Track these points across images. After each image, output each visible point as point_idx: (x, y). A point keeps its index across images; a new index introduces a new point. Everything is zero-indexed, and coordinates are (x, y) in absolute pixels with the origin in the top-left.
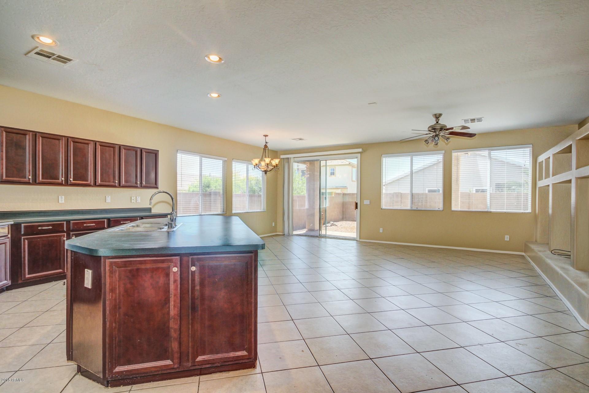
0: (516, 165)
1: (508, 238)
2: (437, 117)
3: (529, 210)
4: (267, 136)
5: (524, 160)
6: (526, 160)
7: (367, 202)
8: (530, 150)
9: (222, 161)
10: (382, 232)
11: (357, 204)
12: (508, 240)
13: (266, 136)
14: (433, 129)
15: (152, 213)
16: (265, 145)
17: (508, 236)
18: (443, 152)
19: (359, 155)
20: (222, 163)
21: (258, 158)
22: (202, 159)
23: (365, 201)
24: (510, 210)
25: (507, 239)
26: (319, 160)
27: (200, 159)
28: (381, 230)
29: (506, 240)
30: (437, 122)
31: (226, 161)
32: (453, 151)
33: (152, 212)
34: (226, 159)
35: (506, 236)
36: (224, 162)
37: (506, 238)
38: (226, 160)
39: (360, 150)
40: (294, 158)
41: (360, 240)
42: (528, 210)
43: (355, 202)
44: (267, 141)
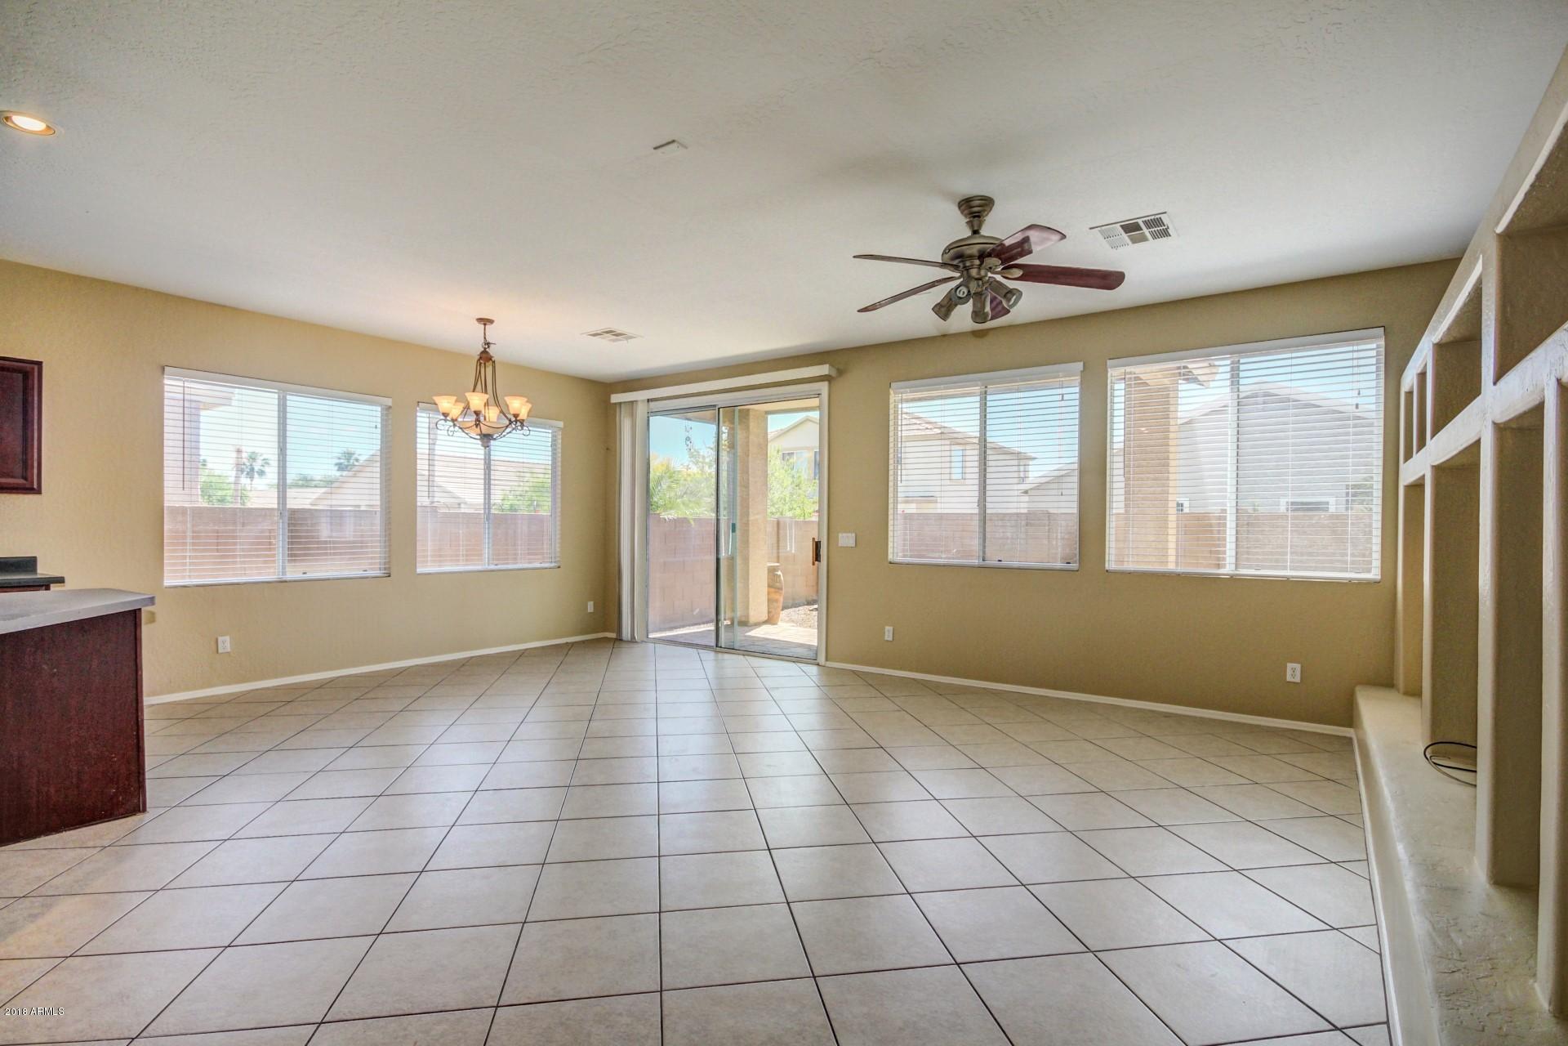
0: (1319, 406)
1: (1298, 673)
2: (975, 209)
3: (1374, 574)
4: (491, 322)
5: (1356, 386)
6: (1362, 385)
7: (846, 539)
8: (1378, 347)
9: (379, 409)
10: (891, 639)
11: (817, 546)
12: (1298, 679)
13: (485, 321)
14: (957, 258)
15: (39, 576)
16: (485, 352)
17: (1298, 667)
18: (1079, 366)
19: (824, 387)
20: (379, 414)
21: (454, 395)
22: (285, 399)
23: (840, 535)
24: (1306, 569)
25: (1293, 676)
26: (715, 406)
27: (279, 398)
28: (888, 631)
29: (1289, 678)
30: (976, 232)
31: (390, 407)
32: (1109, 362)
33: (39, 571)
34: (389, 402)
35: (1290, 666)
36: (387, 409)
37: (1289, 672)
38: (390, 404)
39: (824, 369)
40: (648, 400)
41: (829, 664)
42: (1369, 571)
43: (814, 539)
44: (489, 339)
